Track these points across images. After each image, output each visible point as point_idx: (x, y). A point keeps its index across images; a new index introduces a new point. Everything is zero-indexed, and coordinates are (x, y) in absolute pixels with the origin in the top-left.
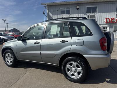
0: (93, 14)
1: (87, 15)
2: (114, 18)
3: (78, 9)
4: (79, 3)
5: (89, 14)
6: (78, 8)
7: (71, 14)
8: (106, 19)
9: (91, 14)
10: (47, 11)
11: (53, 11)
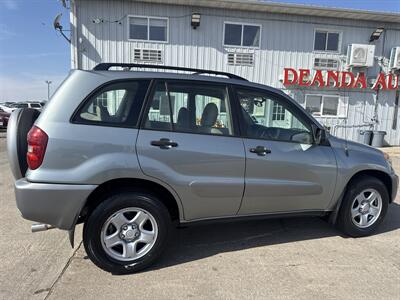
0: (245, 51)
1: (225, 52)
2: (308, 71)
3: (195, 25)
4: (200, 4)
5: (233, 50)
6: (198, 24)
7: (171, 43)
9: (239, 51)
10: (73, 19)
11: (97, 21)
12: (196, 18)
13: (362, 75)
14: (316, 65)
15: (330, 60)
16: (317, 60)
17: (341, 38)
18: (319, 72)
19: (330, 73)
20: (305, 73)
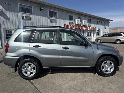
1: (50, 19)
3: (41, 10)
4: (43, 3)
6: (42, 9)
8: (65, 25)
9: (53, 19)
12: (42, 8)
13: (78, 26)
14: (70, 23)
15: (72, 23)
16: (70, 22)
17: (73, 17)
18: (71, 25)
19: (73, 26)
20: (68, 25)
